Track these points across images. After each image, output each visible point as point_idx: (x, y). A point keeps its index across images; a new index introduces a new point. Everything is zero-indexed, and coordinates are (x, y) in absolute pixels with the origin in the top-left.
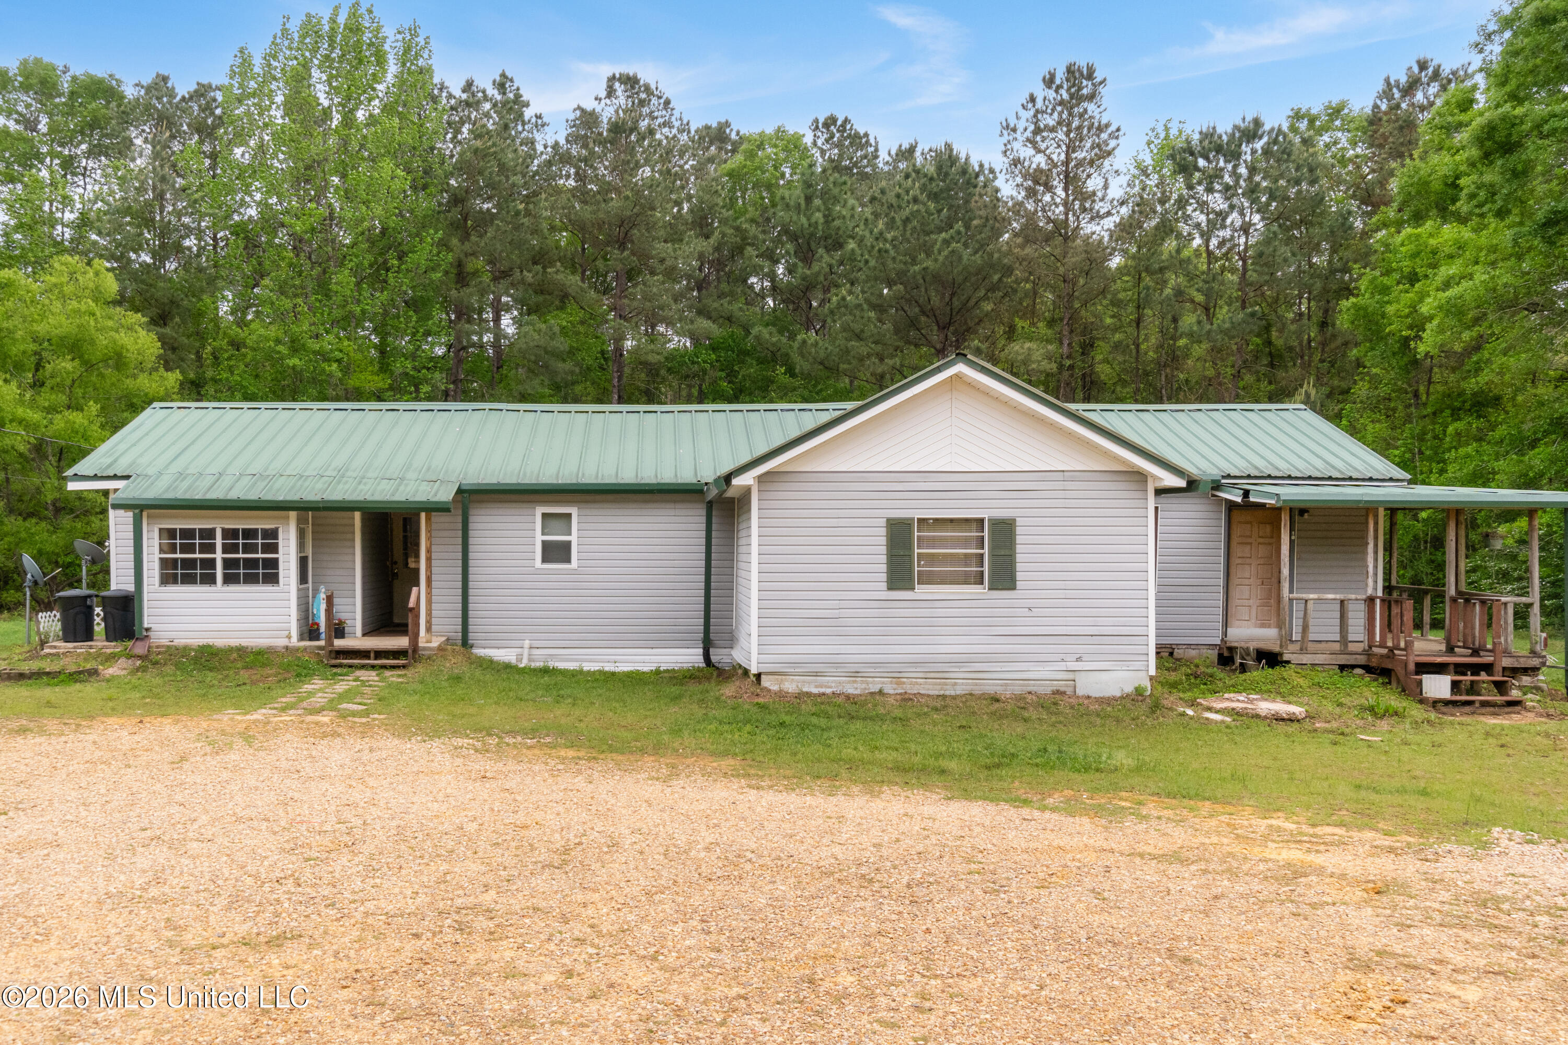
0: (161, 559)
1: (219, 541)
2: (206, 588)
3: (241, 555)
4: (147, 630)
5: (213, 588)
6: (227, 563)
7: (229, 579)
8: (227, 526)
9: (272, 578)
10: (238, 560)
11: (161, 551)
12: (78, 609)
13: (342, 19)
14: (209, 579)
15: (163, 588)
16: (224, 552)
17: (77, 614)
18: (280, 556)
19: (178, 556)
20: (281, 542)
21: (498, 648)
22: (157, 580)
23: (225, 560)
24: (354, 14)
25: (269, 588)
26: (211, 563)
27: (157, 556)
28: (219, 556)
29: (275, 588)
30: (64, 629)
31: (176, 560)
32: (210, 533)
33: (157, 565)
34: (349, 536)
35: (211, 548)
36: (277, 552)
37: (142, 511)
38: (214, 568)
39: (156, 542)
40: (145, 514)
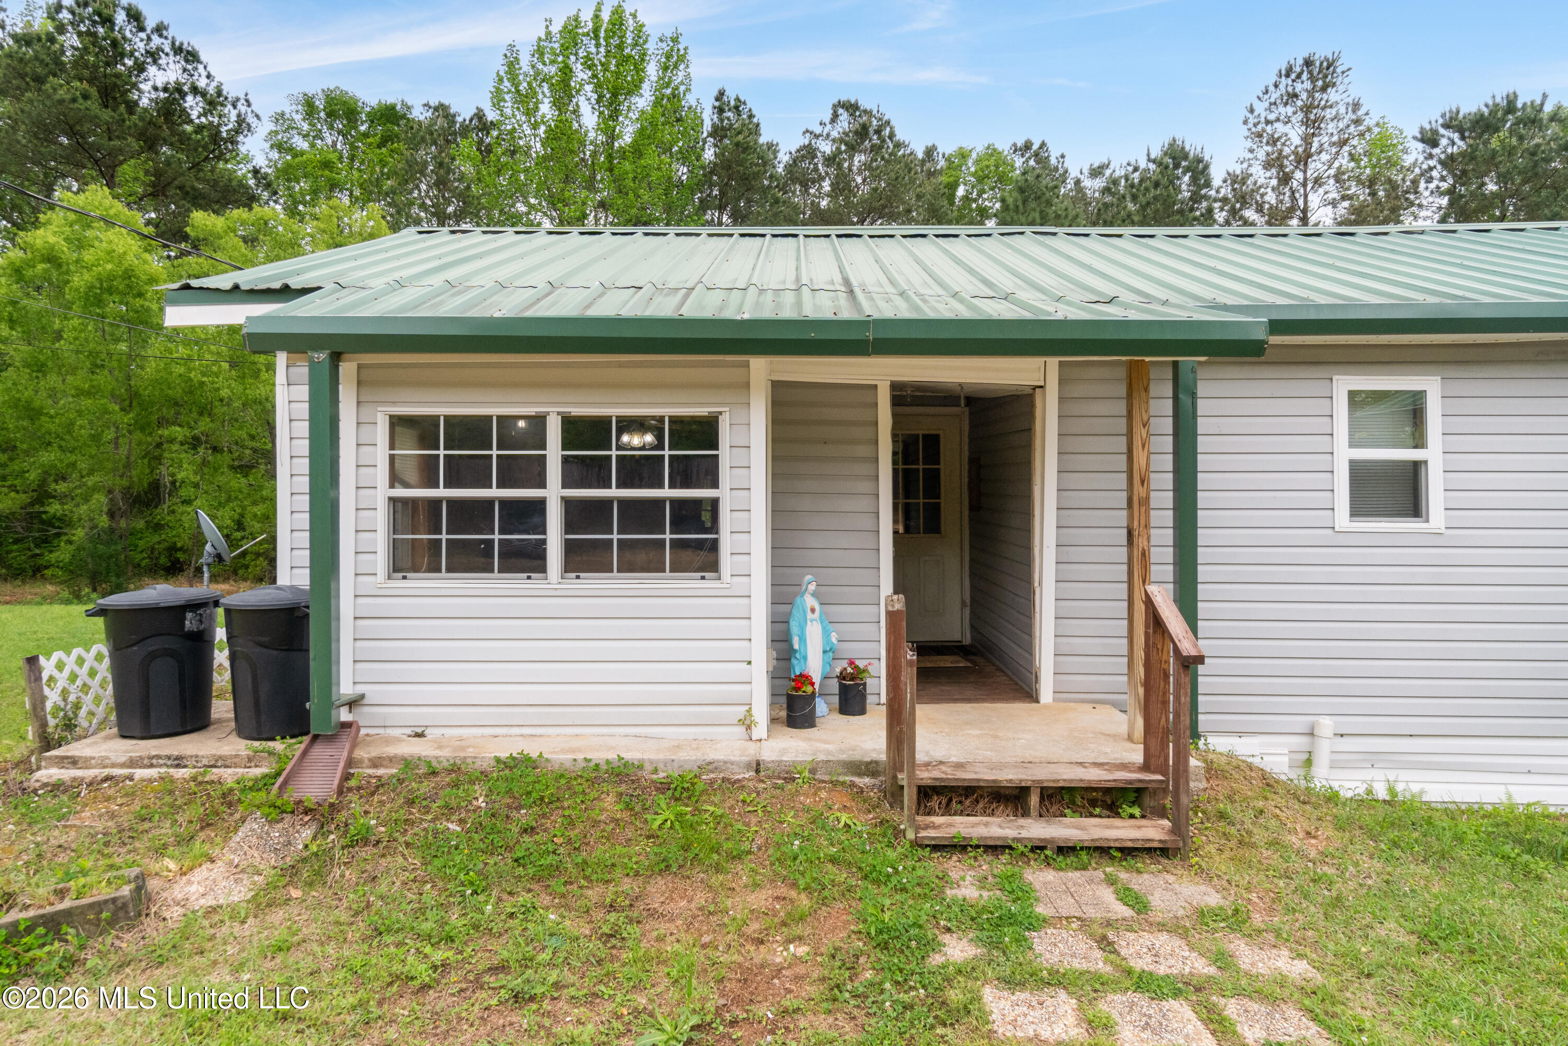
0: (393, 500)
1: (554, 453)
2: (516, 583)
3: (614, 492)
4: (353, 703)
5: (535, 584)
6: (577, 514)
7: (581, 558)
8: (576, 411)
9: (700, 556)
10: (606, 503)
11: (395, 479)
12: (154, 645)
13: (606, 16)
14: (528, 559)
15: (398, 584)
16: (567, 483)
17: (152, 656)
18: (724, 493)
19: (441, 492)
20: (725, 454)
21: (1240, 734)
22: (381, 560)
23: (568, 503)
24: (618, 12)
25: (690, 583)
26: (533, 513)
27: (383, 492)
28: (554, 492)
29: (709, 585)
30: (122, 703)
31: (435, 503)
32: (530, 430)
33: (381, 519)
34: (862, 450)
35: (534, 472)
36: (715, 485)
37: (336, 357)
38: (542, 528)
39: (381, 453)
40: (347, 369)
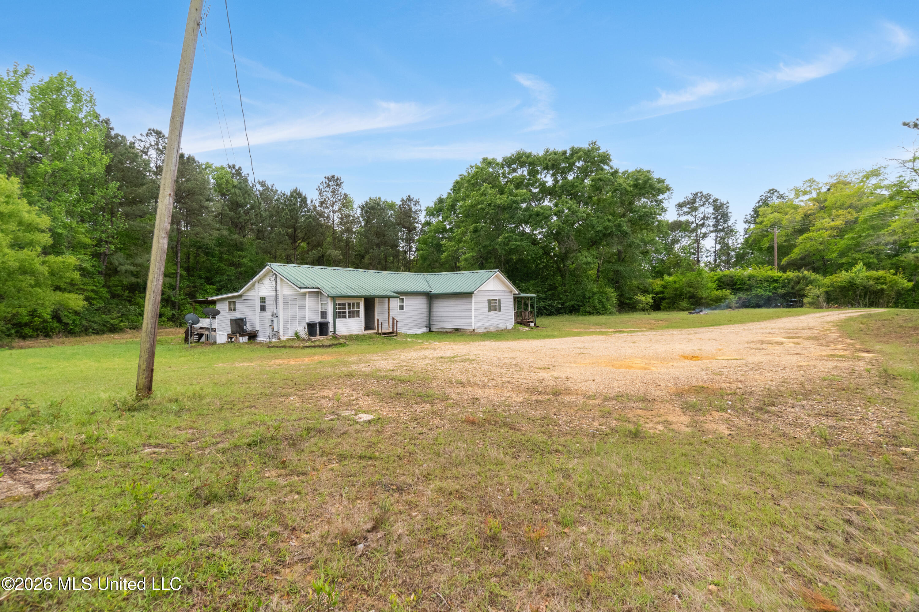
1: (347, 306)
3: (352, 310)
5: (346, 319)
6: (349, 312)
7: (349, 317)
8: (348, 302)
9: (359, 316)
14: (344, 317)
19: (338, 311)
20: (360, 306)
25: (358, 319)
26: (345, 312)
28: (347, 310)
32: (344, 304)
35: (345, 308)
36: (359, 309)
38: (346, 314)
